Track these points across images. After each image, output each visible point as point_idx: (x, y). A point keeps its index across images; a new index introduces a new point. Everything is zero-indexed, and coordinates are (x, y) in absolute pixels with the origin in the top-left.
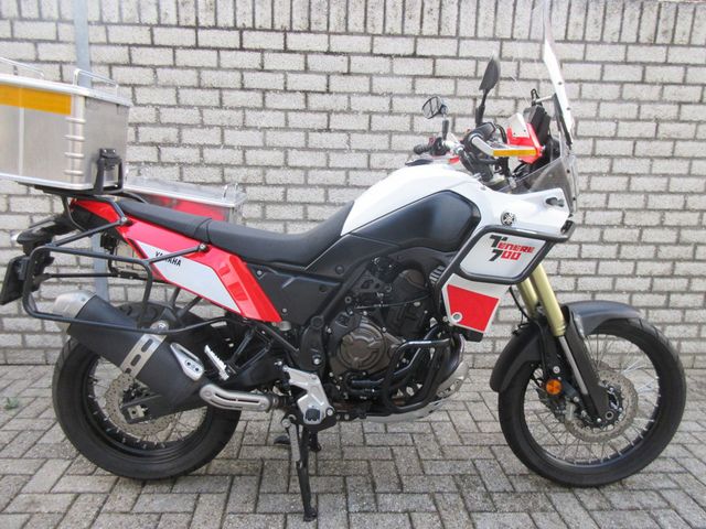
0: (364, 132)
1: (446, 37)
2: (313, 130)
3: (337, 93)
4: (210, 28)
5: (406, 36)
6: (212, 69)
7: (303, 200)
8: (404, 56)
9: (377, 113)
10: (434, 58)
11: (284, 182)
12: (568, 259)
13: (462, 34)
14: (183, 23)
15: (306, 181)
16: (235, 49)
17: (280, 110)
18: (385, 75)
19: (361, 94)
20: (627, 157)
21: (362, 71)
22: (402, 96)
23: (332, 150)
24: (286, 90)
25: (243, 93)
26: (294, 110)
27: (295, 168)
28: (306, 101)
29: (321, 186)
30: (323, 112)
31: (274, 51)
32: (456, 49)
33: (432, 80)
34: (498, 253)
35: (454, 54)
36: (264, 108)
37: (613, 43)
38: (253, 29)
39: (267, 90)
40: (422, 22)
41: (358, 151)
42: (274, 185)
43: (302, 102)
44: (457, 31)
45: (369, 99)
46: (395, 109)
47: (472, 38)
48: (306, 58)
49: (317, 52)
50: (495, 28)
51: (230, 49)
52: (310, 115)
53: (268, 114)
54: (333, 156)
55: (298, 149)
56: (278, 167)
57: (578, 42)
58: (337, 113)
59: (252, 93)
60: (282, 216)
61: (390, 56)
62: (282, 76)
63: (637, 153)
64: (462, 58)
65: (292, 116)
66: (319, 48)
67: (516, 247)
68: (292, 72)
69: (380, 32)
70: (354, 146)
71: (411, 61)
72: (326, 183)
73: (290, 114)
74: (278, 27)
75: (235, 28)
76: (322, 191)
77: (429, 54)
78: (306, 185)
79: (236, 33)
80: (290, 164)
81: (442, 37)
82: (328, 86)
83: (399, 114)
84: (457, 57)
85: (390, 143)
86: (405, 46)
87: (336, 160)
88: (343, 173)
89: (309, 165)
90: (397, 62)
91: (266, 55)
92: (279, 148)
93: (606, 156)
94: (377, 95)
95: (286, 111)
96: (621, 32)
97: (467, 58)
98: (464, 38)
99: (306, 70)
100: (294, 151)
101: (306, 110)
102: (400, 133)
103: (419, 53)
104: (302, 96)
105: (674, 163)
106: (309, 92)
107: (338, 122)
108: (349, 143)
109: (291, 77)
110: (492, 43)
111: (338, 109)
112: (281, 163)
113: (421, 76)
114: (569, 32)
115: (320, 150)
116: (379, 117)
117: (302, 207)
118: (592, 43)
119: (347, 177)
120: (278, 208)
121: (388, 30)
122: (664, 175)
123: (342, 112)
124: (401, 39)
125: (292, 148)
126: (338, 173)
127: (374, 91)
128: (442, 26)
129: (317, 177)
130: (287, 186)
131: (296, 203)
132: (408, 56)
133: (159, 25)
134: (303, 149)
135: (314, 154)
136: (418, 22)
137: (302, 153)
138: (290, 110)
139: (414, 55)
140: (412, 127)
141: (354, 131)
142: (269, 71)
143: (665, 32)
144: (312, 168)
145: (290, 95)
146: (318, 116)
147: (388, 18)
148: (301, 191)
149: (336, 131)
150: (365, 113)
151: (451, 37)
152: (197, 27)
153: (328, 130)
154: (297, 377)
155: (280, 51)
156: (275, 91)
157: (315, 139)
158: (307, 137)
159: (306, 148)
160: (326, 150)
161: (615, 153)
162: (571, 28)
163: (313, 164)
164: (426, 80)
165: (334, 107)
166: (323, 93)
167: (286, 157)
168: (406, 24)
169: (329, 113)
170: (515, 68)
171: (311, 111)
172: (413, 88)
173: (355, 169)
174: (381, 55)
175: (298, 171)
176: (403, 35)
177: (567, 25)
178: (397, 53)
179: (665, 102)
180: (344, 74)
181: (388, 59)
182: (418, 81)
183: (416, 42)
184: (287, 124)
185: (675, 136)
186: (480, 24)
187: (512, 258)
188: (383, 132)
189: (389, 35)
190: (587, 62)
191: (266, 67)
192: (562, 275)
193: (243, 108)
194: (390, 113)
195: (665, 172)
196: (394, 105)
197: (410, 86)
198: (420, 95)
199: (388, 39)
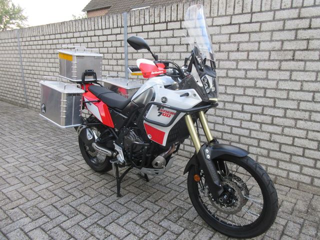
1: (246, 13)
4: (158, 23)
5: (227, 16)
6: (158, 38)
8: (226, 25)
10: (239, 24)
12: (314, 131)
13: (253, 11)
14: (151, 23)
16: (165, 30)
17: (178, 52)
18: (218, 34)
22: (224, 43)
24: (180, 44)
25: (167, 46)
31: (177, 29)
32: (250, 19)
33: (238, 35)
34: (161, 114)
35: (249, 21)
36: (173, 52)
38: (171, 22)
39: (175, 45)
40: (234, 8)
43: (186, 48)
44: (251, 9)
46: (222, 49)
47: (259, 12)
50: (271, 5)
51: (164, 30)
53: (175, 54)
59: (170, 46)
61: (220, 26)
62: (179, 39)
64: (253, 22)
65: (182, 54)
67: (168, 112)
68: (183, 37)
69: (216, 16)
71: (229, 27)
74: (179, 19)
75: (165, 22)
77: (237, 22)
79: (165, 24)
81: (244, 14)
83: (223, 52)
84: (251, 22)
86: (226, 20)
90: (223, 28)
91: (174, 31)
94: (214, 43)
95: (180, 52)
97: (256, 22)
98: (254, 13)
99: (187, 35)
102: (223, 60)
103: (232, 23)
104: (186, 46)
106: (188, 44)
109: (183, 39)
110: (269, 13)
113: (233, 33)
121: (219, 14)
124: (225, 17)
128: (244, 8)
132: (228, 25)
133: (145, 24)
136: (233, 8)
138: (182, 52)
139: (231, 24)
140: (228, 58)
142: (175, 37)
145: (182, 46)
147: (220, 9)
151: (248, 13)
152: (154, 24)
154: (117, 148)
155: (179, 29)
156: (177, 45)
164: (235, 35)
168: (227, 10)
170: (282, 24)
172: (230, 39)
176: (226, 15)
178: (223, 24)
182: (232, 36)
183: (231, 18)
184: (180, 58)
186: (263, 5)
187: (167, 116)
189: (220, 16)
191: (175, 36)
192: (310, 140)
193: (167, 52)
194: (219, 51)
196: (221, 48)
197: (228, 39)
198: (233, 42)
199: (219, 18)
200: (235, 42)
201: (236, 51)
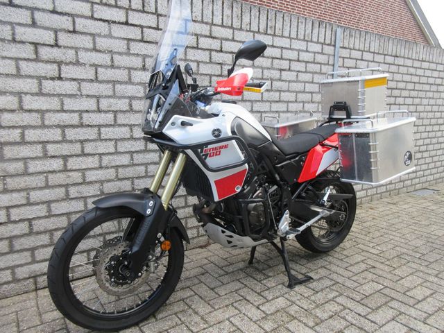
0: (92, 81)
1: (148, 13)
2: (46, 78)
3: (65, 47)
5: (119, 8)
7: (41, 140)
8: (119, 23)
9: (101, 66)
10: (142, 27)
11: (21, 124)
13: (159, 12)
15: (43, 123)
17: (9, 58)
18: (105, 36)
19: (87, 50)
20: (259, 101)
21: (86, 31)
22: (120, 54)
23: (65, 95)
24: (14, 40)
26: (25, 59)
27: (30, 111)
28: (36, 52)
29: (58, 126)
30: (55, 62)
32: (156, 23)
33: (141, 44)
35: (155, 26)
37: (247, 31)
41: (88, 96)
42: (10, 127)
43: (32, 52)
44: (156, 9)
45: (94, 54)
46: (116, 64)
48: (32, 14)
49: (44, 10)
50: (181, 12)
52: (41, 64)
54: (67, 101)
55: (32, 94)
56: (12, 111)
57: (228, 27)
58: (67, 64)
60: (22, 155)
61: (108, 21)
62: (9, 27)
63: (263, 99)
64: (161, 30)
65: (23, 64)
66: (44, 7)
68: (20, 24)
70: (84, 92)
71: (125, 27)
72: (62, 124)
73: (21, 62)
76: (59, 131)
77: (138, 23)
78: (43, 126)
80: (26, 107)
81: (146, 12)
82: (56, 41)
83: (119, 68)
84: (157, 28)
85: (114, 90)
86: (119, 15)
87: (70, 104)
88: (76, 115)
89: (44, 108)
90: (114, 27)
92: (11, 93)
93: (249, 101)
94: (99, 51)
95: (17, 59)
96: (250, 24)
98: (161, 15)
99: (34, 24)
100: (28, 97)
101: (37, 60)
102: (121, 83)
103: (130, 22)
104: (32, 47)
105: (280, 105)
106: (38, 44)
107: (67, 71)
108: (79, 89)
109: (19, 30)
110: (180, 21)
111: (68, 61)
112: (15, 106)
113: (133, 40)
114: (224, 20)
115: (54, 95)
116: (103, 70)
117: (41, 145)
118: (237, 29)
119: (81, 118)
120: (16, 148)
122: (277, 112)
123: (71, 63)
124: (115, 9)
125: (26, 94)
126: (73, 114)
127: (98, 48)
128: (145, 4)
129: (52, 119)
130: (24, 128)
131: (35, 142)
132: (122, 23)
134: (37, 94)
135: (49, 99)
137: (36, 98)
138: (21, 59)
139: (127, 23)
140: (130, 78)
141: (83, 80)
143: (271, 27)
144: (48, 111)
145: (19, 46)
146: (49, 66)
148: (38, 132)
149: (67, 79)
150: (91, 65)
151: (153, 13)
153: (60, 78)
157: (48, 86)
158: (40, 84)
159: (40, 93)
160: (59, 95)
161: (254, 99)
162: (225, 18)
163: (49, 107)
164: (137, 43)
165: (64, 58)
166: (52, 46)
167: (20, 101)
169: (60, 64)
170: (196, 40)
171: (43, 61)
172: (128, 49)
173: (87, 111)
174: (101, 20)
175: (35, 114)
176: (117, 6)
177: (223, 15)
178: (114, 19)
179: (274, 69)
180: (70, 32)
181: (106, 24)
182: (132, 44)
183: (127, 13)
184: (18, 72)
185: (280, 89)
188: (108, 82)
189: (106, 5)
190: (235, 41)
194: (112, 66)
195: (276, 110)
196: (115, 60)
197: (125, 47)
198: (134, 54)
199: (105, 8)
200: (138, 55)
201: (141, 69)
